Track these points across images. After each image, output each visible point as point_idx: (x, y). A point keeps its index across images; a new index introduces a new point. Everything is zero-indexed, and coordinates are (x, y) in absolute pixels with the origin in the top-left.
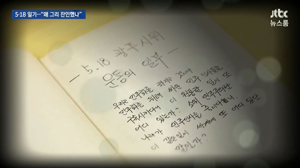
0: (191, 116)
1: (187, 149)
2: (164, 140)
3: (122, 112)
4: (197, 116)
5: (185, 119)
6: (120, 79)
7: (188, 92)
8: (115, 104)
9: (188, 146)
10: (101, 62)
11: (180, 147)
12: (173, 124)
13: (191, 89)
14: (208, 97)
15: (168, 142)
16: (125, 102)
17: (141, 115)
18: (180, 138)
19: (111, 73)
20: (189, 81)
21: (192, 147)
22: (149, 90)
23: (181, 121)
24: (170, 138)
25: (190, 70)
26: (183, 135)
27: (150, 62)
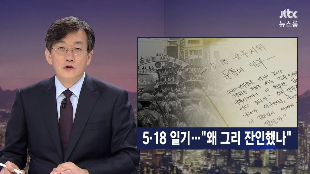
0: (278, 102)
1: (272, 124)
2: (258, 117)
3: (232, 96)
4: (281, 102)
5: (273, 103)
6: (234, 74)
7: (278, 86)
8: (228, 91)
9: (273, 122)
10: (223, 62)
11: (268, 122)
12: (265, 106)
13: (280, 84)
14: (290, 90)
15: (260, 119)
16: (235, 90)
17: (244, 99)
18: (269, 116)
19: (228, 69)
20: (279, 78)
21: (276, 123)
22: (252, 82)
23: (271, 104)
24: (262, 116)
25: (281, 71)
26: (271, 114)
27: (255, 64)
